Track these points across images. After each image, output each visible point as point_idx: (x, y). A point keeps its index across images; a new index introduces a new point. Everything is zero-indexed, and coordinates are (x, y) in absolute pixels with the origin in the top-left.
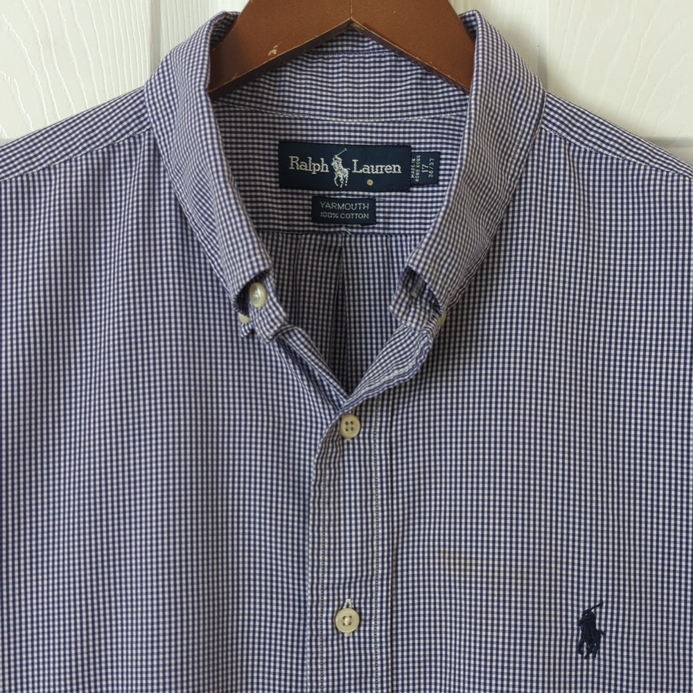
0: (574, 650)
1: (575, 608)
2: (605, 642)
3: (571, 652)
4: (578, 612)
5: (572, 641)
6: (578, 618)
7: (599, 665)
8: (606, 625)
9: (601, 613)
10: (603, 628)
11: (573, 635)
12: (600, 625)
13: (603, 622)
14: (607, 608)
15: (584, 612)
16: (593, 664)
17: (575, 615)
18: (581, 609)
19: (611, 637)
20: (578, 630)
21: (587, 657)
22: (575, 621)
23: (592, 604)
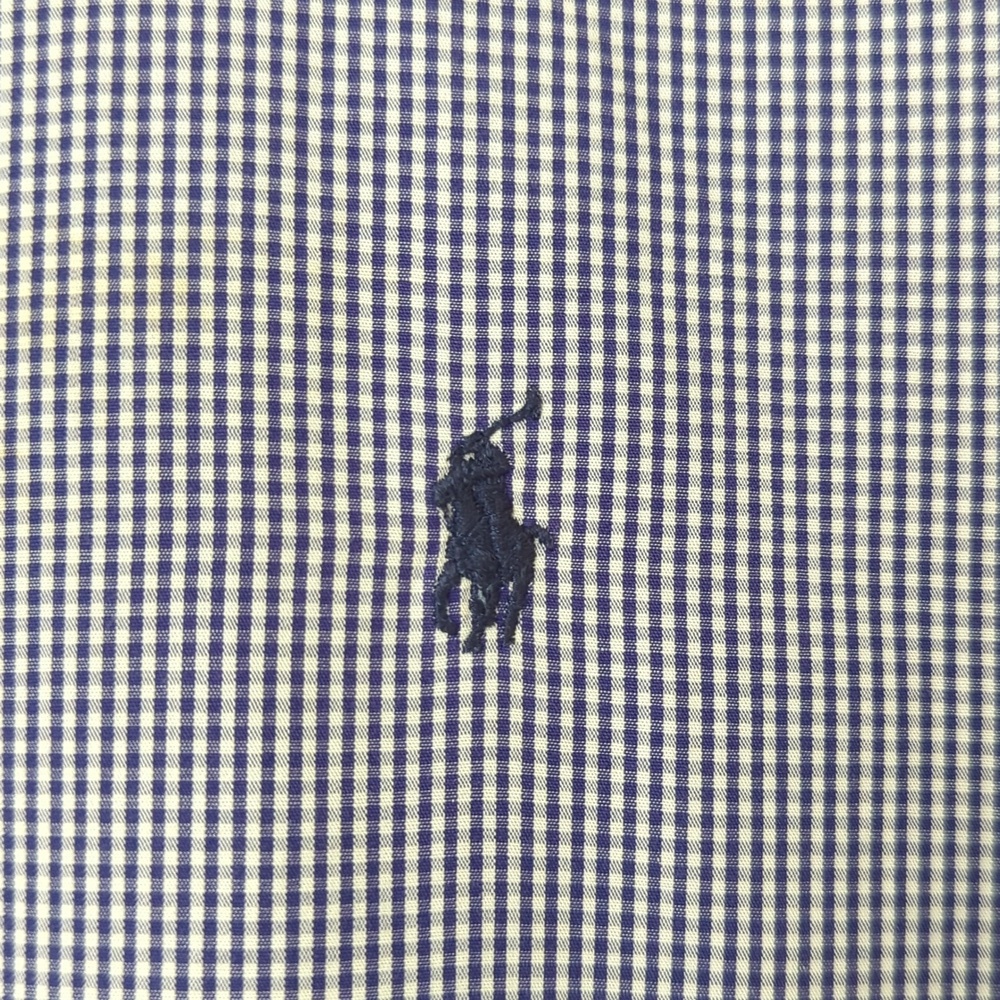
0: (417, 612)
1: (418, 431)
2: (552, 576)
3: (403, 625)
4: (432, 445)
5: (405, 573)
6: (431, 471)
7: (529, 677)
8: (554, 500)
9: (532, 448)
10: (542, 515)
11: (408, 547)
12: (529, 499)
13: (543, 487)
14: (558, 423)
15: (458, 449)
16: (504, 674)
17: (419, 457)
18: (444, 434)
19: (578, 552)
20: (433, 523)
21: (476, 645)
22: (419, 484)
23: (495, 411)
